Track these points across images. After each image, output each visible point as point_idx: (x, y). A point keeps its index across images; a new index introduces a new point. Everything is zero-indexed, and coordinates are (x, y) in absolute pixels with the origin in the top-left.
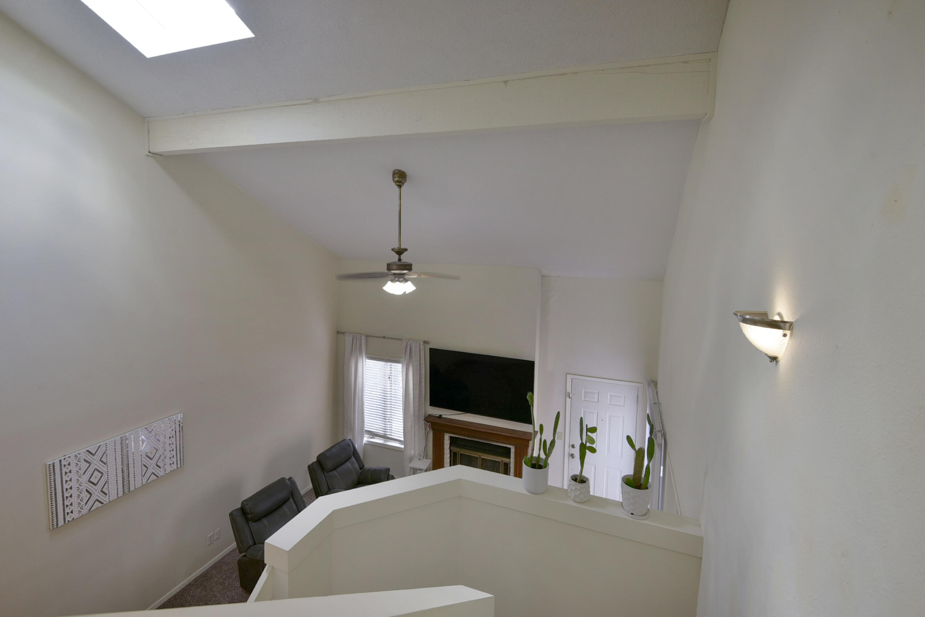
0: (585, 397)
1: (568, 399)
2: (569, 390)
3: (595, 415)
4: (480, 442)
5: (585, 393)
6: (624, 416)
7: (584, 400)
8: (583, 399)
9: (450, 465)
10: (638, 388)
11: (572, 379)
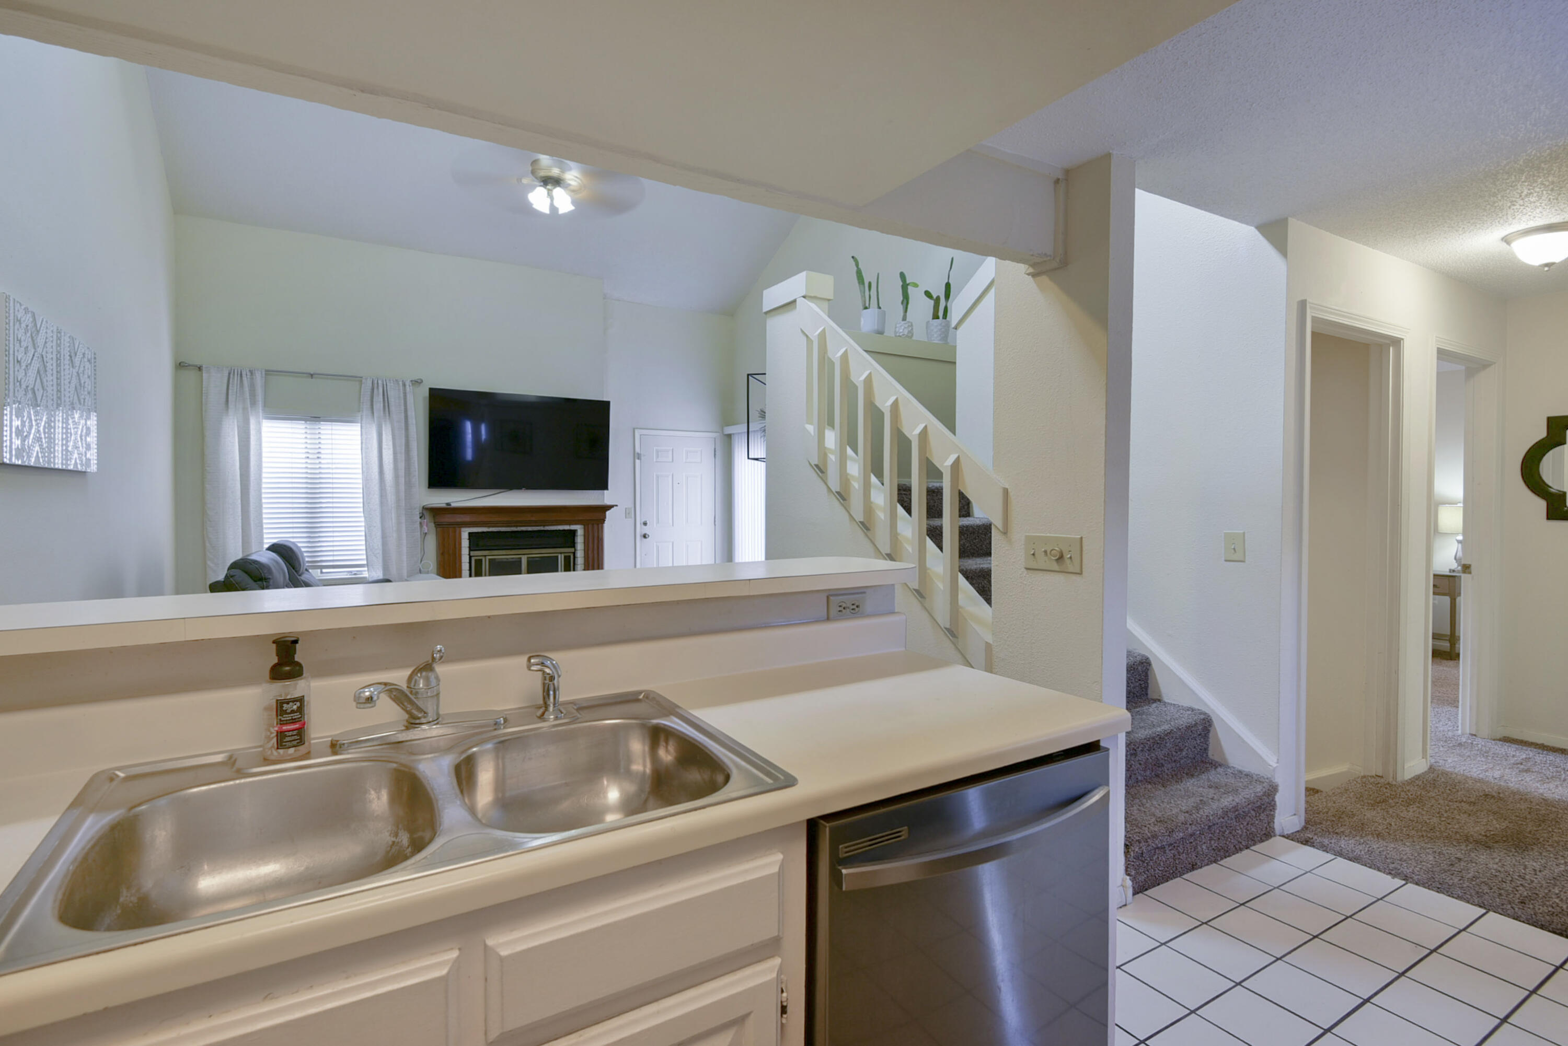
0: (658, 457)
1: (637, 461)
2: (638, 450)
3: (670, 477)
4: (527, 532)
5: (657, 452)
6: (702, 475)
7: (656, 462)
8: (655, 460)
9: (470, 576)
10: (715, 438)
11: (641, 435)
